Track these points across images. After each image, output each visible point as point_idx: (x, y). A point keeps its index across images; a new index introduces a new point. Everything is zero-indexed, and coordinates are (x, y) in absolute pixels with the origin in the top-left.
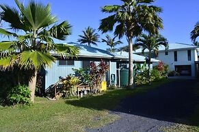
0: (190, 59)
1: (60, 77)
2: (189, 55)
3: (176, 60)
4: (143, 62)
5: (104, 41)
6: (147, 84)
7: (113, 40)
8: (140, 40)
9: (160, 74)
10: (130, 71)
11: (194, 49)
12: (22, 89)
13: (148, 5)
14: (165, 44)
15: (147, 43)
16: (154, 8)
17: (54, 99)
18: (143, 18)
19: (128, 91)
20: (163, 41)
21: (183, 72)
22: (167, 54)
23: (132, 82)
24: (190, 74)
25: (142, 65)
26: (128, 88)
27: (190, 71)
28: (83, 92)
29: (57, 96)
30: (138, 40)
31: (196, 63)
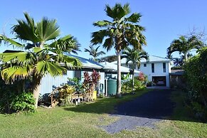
0: (165, 71)
1: (53, 87)
2: (164, 67)
3: (153, 71)
4: (126, 73)
5: (87, 50)
6: (131, 93)
7: (96, 50)
8: (125, 53)
9: (141, 84)
10: (118, 81)
11: (168, 62)
12: (28, 96)
13: (134, 24)
14: (146, 58)
15: (131, 56)
16: (140, 28)
17: (50, 107)
18: (130, 35)
19: (117, 100)
20: (145, 55)
21: (159, 83)
22: (145, 65)
23: (120, 91)
24: (165, 85)
25: (125, 75)
26: (117, 96)
27: (165, 82)
28: (77, 100)
29: (53, 104)
30: (123, 53)
31: (170, 74)
